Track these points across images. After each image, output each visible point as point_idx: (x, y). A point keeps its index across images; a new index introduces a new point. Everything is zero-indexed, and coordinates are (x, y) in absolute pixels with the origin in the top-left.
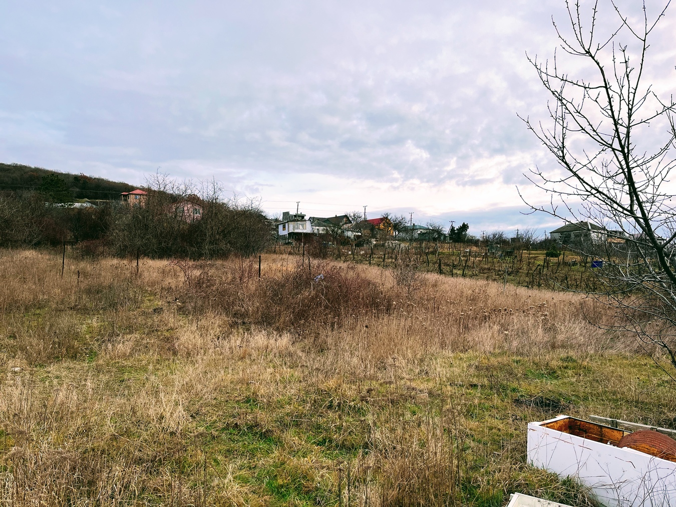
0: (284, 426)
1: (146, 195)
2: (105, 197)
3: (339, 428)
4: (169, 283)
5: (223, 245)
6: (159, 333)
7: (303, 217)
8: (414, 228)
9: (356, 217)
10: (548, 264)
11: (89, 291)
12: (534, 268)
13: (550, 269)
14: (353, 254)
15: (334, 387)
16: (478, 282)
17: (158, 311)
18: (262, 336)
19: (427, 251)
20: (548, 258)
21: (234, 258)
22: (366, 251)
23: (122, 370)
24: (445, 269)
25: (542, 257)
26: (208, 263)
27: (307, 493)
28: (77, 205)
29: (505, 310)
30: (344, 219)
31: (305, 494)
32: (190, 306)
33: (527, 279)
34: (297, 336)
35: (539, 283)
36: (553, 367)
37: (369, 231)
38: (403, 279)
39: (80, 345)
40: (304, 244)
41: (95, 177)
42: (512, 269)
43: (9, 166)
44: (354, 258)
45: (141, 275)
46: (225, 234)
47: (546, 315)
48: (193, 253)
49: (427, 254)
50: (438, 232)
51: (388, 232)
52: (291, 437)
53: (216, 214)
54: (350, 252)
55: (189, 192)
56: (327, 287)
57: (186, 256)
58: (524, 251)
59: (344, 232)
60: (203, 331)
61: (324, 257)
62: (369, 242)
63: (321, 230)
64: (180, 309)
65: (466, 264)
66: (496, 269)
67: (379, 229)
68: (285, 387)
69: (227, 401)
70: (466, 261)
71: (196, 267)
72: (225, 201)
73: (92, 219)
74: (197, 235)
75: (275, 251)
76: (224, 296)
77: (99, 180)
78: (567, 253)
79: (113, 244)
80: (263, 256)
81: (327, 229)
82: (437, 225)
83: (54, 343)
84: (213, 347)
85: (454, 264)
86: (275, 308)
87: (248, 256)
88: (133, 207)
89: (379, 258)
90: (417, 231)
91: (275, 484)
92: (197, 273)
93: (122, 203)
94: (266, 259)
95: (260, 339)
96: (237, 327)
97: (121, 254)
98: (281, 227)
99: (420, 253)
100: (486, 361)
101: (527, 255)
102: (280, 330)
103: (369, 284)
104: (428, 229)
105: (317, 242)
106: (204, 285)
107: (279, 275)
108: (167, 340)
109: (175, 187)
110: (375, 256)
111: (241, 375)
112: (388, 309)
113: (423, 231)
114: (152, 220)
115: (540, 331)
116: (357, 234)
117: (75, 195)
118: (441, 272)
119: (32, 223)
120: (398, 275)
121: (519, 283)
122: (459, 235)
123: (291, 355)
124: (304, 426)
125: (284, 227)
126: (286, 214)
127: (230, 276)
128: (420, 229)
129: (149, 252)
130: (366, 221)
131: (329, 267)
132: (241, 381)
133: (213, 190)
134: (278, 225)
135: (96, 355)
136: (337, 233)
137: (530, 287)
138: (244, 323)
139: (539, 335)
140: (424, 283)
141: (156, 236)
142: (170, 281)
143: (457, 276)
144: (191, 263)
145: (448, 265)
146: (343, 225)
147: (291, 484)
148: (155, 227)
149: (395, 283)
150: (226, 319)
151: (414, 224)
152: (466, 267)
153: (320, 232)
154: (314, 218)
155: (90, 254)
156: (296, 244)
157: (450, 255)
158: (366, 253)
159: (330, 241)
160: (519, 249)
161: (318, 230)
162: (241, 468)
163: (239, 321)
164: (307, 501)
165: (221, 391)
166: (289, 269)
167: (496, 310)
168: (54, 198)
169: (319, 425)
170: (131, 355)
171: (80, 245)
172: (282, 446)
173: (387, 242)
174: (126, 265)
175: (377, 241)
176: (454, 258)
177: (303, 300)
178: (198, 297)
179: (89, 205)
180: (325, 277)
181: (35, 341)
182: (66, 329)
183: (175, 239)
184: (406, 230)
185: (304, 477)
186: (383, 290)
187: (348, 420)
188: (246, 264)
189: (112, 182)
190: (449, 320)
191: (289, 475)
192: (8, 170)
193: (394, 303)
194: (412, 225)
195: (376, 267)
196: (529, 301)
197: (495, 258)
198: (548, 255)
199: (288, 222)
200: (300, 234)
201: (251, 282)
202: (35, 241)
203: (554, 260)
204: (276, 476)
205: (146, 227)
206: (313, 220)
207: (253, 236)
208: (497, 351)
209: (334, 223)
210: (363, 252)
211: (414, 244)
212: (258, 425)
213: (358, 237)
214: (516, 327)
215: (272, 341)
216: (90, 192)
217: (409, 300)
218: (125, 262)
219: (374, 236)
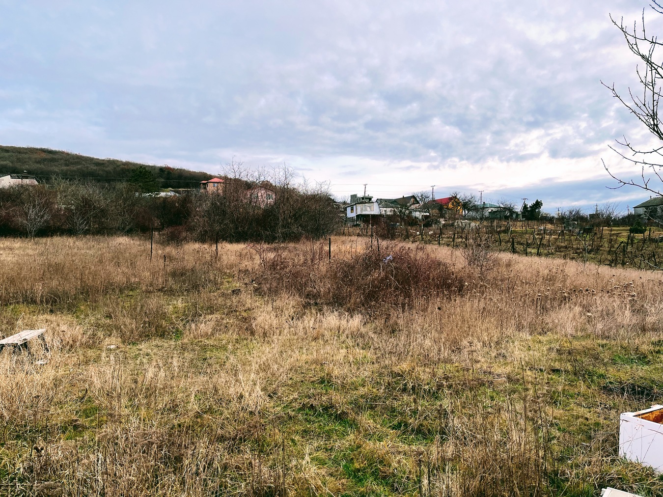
0: (358, 408)
1: (223, 183)
2: (187, 186)
3: (415, 412)
4: (246, 266)
5: (295, 229)
6: (238, 313)
7: (370, 199)
8: (484, 207)
9: (423, 197)
10: (632, 241)
11: (174, 274)
12: (616, 246)
13: (635, 246)
14: (421, 234)
15: (408, 370)
16: (555, 261)
17: (236, 292)
18: (334, 317)
19: (499, 230)
20: (632, 234)
21: (305, 241)
22: (434, 232)
23: (204, 348)
24: (519, 248)
25: (625, 234)
26: (281, 246)
27: (384, 478)
28: (163, 194)
29: (587, 290)
30: (412, 200)
31: (382, 479)
32: (265, 288)
33: (609, 257)
34: (368, 317)
35: (623, 261)
36: (644, 352)
37: (437, 211)
38: (475, 260)
39: (167, 325)
40: (372, 226)
41: (178, 168)
42: (592, 247)
43: (104, 160)
44: (423, 238)
45: (220, 258)
46: (296, 217)
47: (634, 296)
48: (267, 236)
49: (499, 233)
50: (510, 210)
51: (457, 211)
52: (366, 420)
53: (288, 199)
54: (418, 233)
55: (262, 179)
56: (396, 268)
57: (261, 239)
58: (604, 228)
59: (411, 213)
60: (279, 312)
61: (393, 238)
62: (437, 222)
63: (389, 211)
64: (256, 290)
65: (541, 242)
66: (574, 246)
67: (448, 209)
68: (358, 369)
69: (302, 381)
70: (541, 239)
71: (270, 250)
72: (296, 187)
73: (176, 207)
74: (271, 219)
75: (344, 233)
76: (297, 277)
77: (181, 170)
78: (653, 228)
79: (194, 230)
80: (332, 238)
81: (394, 211)
82: (508, 203)
83: (145, 323)
84: (288, 326)
85: (527, 243)
86: (346, 289)
87: (318, 239)
88: (212, 194)
89: (448, 238)
90: (487, 209)
91: (352, 468)
92: (271, 255)
93: (202, 191)
94: (336, 241)
95: (332, 319)
96: (310, 308)
97: (202, 239)
98: (349, 209)
99: (491, 232)
100: (569, 345)
101: (608, 232)
102: (351, 311)
103: (439, 265)
104: (500, 207)
105: (384, 223)
106: (278, 267)
107: (349, 257)
108: (245, 320)
109: (249, 175)
110: (444, 236)
111: (315, 356)
112: (461, 291)
113: (494, 210)
114: (229, 206)
115: (628, 313)
116: (425, 214)
117: (160, 185)
118: (514, 251)
119: (124, 211)
120: (469, 254)
121: (600, 261)
122: (532, 213)
123: (362, 336)
124: (378, 409)
125: (352, 209)
126: (354, 197)
127: (302, 258)
128: (491, 207)
129: (227, 237)
130: (434, 201)
131: (398, 248)
132: (316, 362)
133: (285, 176)
134: (346, 208)
135: (182, 334)
136: (404, 214)
137: (613, 265)
138: (316, 304)
139: (627, 317)
140: (497, 262)
141: (233, 222)
142: (246, 264)
143: (532, 255)
144: (266, 246)
145: (522, 244)
146: (410, 205)
147: (367, 468)
148: (232, 213)
149: (467, 263)
150: (299, 299)
151: (484, 203)
152: (541, 245)
153: (388, 213)
154: (381, 199)
155: (175, 239)
156: (364, 226)
157: (522, 234)
158: (435, 233)
159: (398, 222)
160: (598, 225)
161: (385, 211)
162: (318, 449)
163: (312, 302)
164: (385, 487)
165: (296, 371)
166: (358, 251)
167: (575, 290)
168: (142, 188)
169: (394, 408)
170: (212, 334)
171: (166, 231)
172: (358, 429)
173: (457, 221)
174: (207, 248)
175: (446, 220)
176: (527, 236)
177: (373, 281)
178: (273, 279)
179: (172, 194)
180: (394, 258)
181: (128, 321)
182: (155, 310)
183: (251, 224)
184: (476, 208)
185: (381, 462)
186: (453, 270)
187: (423, 404)
188: (317, 246)
189: (193, 172)
190: (525, 301)
191: (366, 459)
192: (103, 164)
193: (466, 283)
194: (482, 203)
195: (446, 248)
196: (613, 280)
197: (572, 235)
198: (631, 231)
199: (355, 204)
200: (368, 215)
201: (322, 264)
202: (128, 228)
203: (639, 236)
204: (352, 459)
205: (224, 213)
206: (380, 201)
207: (323, 219)
208: (579, 334)
209: (401, 204)
210: (432, 232)
211: (485, 223)
212: (333, 406)
213: (426, 217)
214: (600, 309)
215: (344, 322)
216: (174, 181)
217: (482, 280)
218: (206, 246)
219: (442, 216)
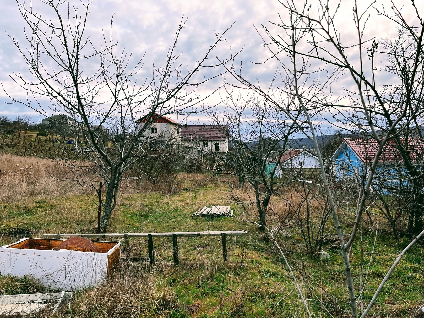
10: (39, 140)
12: (28, 143)
13: (40, 144)
20: (39, 136)
25: (35, 136)
33: (22, 151)
35: (30, 153)
42: (12, 143)
58: (22, 131)
78: (53, 134)
101: (24, 134)
121: (16, 153)
137: (23, 155)
160: (18, 129)
203: (43, 138)
